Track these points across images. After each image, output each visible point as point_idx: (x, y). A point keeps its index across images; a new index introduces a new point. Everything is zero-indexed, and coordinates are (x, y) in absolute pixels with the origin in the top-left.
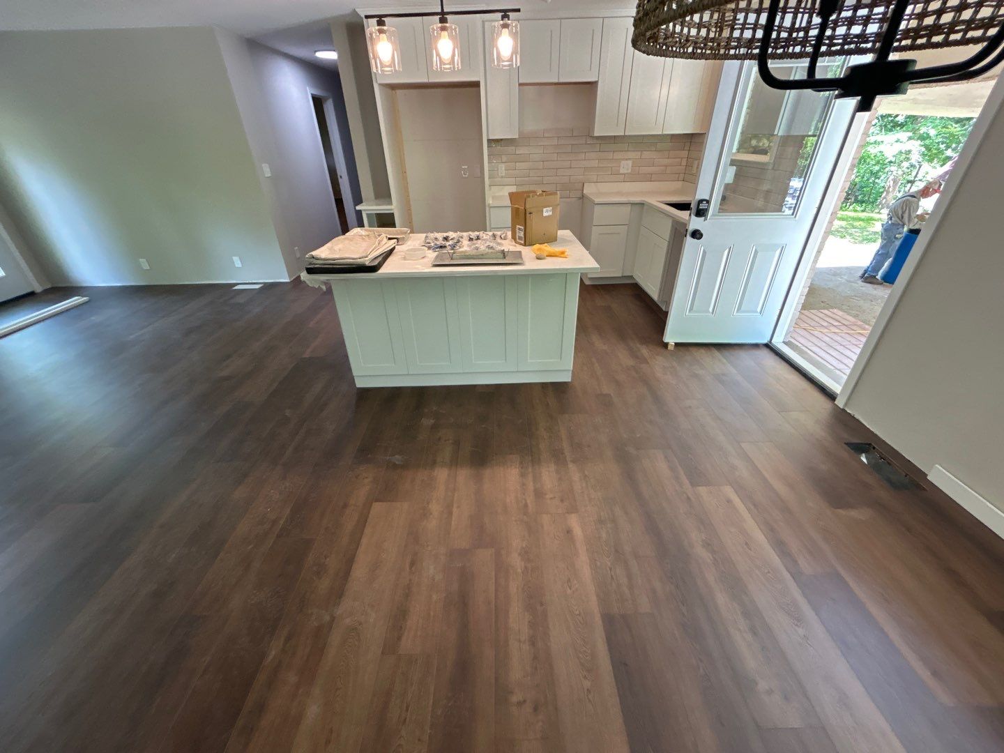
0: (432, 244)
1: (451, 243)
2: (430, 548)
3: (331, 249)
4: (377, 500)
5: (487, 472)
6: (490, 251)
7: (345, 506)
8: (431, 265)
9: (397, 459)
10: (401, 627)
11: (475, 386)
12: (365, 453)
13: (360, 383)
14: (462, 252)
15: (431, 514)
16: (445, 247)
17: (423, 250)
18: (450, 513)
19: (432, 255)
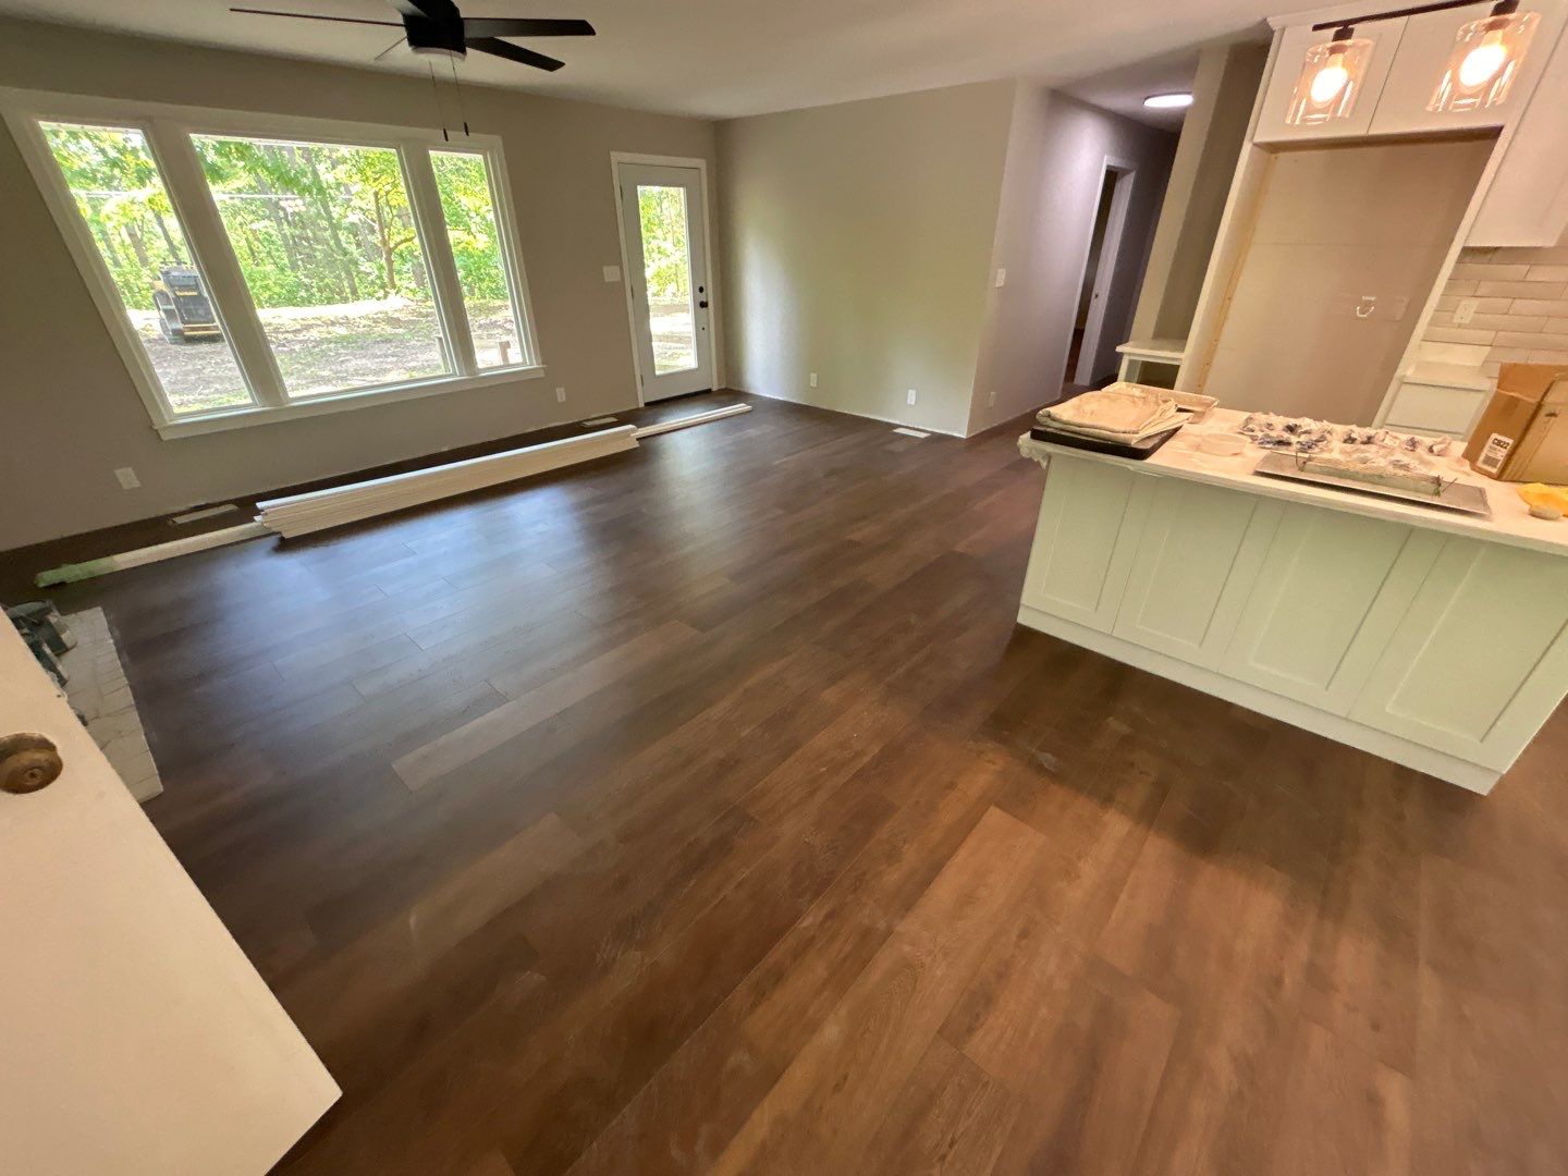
0: (1260, 435)
1: (1303, 438)
2: (1059, 929)
3: (1078, 408)
4: (998, 805)
5: (1209, 872)
6: (1401, 473)
7: (951, 786)
8: (1252, 471)
9: (1048, 759)
10: (978, 1016)
11: (1230, 705)
12: (1002, 726)
13: (1024, 618)
14: (1329, 461)
15: (1079, 877)
16: (1289, 444)
17: (1242, 441)
18: (1114, 899)
19: (1255, 455)
